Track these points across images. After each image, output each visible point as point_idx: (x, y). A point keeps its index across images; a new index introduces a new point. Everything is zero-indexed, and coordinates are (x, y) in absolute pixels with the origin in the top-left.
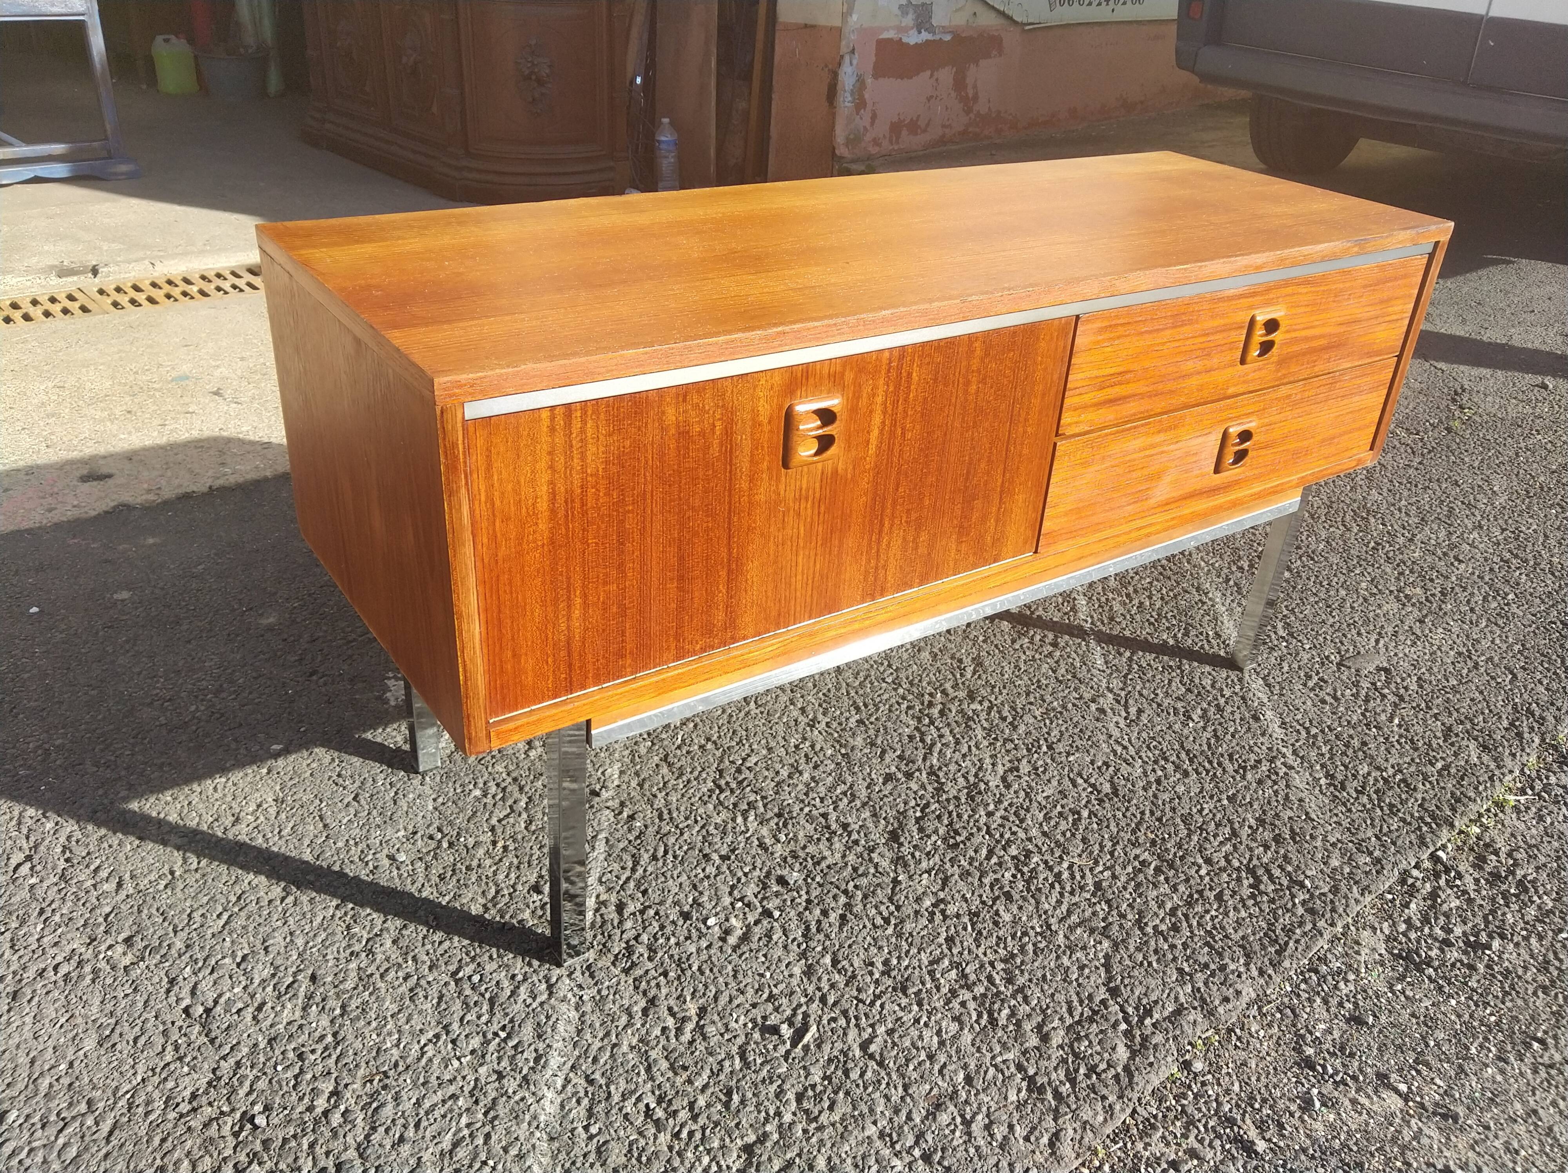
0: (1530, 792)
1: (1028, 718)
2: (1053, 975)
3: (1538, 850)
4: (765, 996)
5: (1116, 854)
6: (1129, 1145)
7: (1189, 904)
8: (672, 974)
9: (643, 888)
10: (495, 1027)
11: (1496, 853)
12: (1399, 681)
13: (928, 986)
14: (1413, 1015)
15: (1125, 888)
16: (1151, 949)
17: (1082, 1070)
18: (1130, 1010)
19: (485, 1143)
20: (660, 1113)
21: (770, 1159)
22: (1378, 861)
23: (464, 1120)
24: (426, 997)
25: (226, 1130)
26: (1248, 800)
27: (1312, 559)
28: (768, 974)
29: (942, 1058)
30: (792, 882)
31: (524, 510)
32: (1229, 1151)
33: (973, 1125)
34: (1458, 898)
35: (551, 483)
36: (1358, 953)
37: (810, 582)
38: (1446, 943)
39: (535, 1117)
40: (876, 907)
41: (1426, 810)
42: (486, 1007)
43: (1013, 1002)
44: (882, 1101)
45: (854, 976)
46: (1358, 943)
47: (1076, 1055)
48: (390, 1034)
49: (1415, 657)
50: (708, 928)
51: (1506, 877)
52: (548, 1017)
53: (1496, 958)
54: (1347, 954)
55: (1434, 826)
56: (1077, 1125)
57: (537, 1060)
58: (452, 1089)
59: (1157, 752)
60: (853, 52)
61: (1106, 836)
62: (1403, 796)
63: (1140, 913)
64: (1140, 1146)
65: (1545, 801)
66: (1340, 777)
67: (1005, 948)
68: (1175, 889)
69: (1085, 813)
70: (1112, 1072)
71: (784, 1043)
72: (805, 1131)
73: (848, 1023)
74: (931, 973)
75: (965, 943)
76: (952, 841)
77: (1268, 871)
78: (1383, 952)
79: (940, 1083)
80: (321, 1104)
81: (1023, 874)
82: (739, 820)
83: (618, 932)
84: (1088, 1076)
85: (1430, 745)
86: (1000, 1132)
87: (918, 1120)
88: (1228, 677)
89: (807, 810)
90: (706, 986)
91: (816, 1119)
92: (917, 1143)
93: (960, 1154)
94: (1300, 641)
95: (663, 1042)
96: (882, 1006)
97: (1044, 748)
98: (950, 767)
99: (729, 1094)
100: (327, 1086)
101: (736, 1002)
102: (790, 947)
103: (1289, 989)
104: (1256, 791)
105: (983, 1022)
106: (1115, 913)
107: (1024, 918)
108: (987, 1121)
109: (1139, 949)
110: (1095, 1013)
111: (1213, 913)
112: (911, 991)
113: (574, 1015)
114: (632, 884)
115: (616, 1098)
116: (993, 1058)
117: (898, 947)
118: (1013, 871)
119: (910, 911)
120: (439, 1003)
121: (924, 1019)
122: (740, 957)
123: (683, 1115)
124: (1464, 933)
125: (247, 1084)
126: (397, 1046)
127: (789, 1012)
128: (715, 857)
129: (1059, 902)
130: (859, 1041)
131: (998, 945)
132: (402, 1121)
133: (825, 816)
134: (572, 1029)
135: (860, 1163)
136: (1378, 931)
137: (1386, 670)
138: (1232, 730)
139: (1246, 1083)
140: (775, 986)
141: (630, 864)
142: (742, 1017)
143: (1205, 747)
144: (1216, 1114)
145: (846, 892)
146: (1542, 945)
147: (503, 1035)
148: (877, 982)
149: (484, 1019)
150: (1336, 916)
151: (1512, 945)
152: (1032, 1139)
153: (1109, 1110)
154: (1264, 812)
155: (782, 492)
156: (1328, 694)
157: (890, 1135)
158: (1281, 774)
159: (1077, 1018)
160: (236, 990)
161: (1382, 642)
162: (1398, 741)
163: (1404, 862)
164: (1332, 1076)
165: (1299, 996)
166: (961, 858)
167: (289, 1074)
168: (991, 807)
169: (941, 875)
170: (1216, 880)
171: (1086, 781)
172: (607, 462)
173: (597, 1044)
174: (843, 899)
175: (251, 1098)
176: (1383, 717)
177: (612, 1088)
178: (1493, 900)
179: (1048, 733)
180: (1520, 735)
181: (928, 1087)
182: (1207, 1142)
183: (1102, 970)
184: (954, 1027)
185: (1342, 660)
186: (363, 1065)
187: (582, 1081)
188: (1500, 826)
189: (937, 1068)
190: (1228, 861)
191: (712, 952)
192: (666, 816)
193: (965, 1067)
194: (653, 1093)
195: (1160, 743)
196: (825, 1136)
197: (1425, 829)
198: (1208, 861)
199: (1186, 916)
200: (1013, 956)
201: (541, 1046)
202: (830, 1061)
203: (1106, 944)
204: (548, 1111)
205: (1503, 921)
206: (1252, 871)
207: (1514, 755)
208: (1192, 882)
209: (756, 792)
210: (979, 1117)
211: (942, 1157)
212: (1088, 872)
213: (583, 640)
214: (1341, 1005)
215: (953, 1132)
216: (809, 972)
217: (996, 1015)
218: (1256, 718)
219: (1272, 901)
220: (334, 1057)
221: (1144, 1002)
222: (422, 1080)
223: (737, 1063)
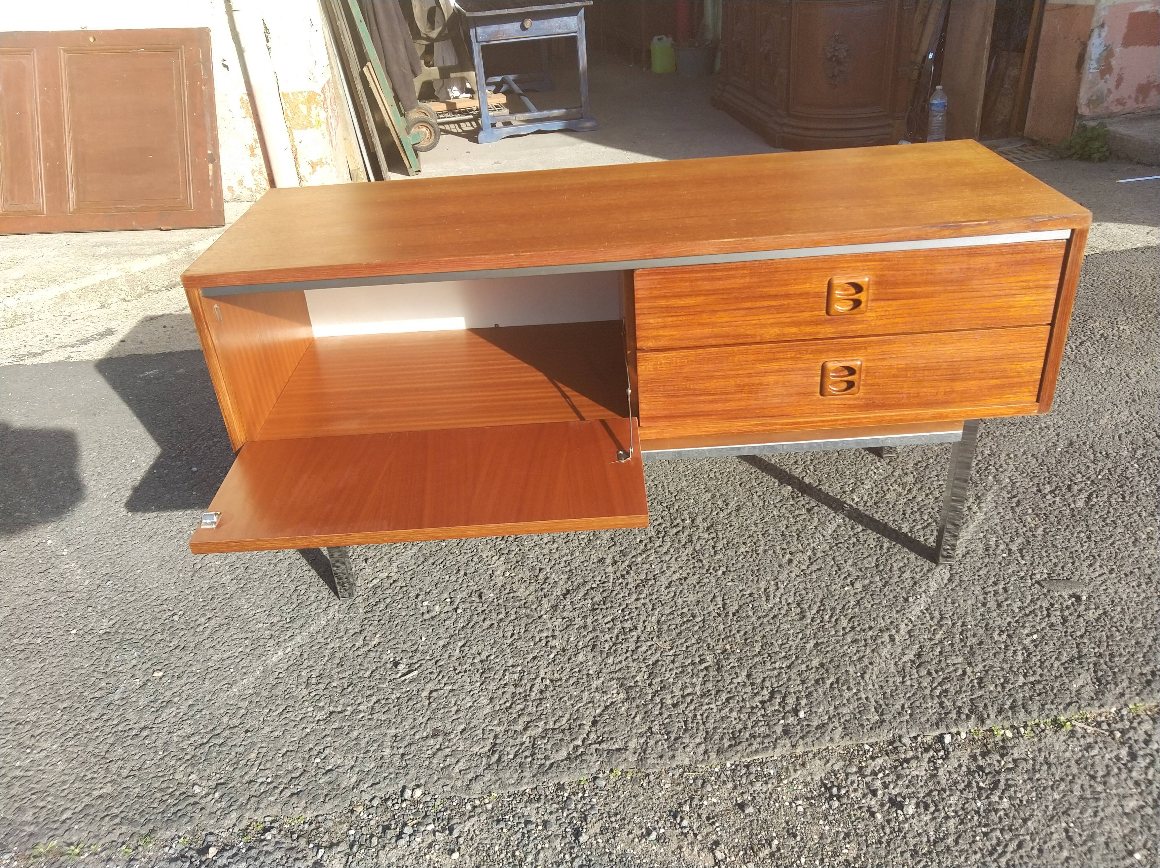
0: (1105, 726)
1: (731, 552)
2: (569, 699)
3: (1049, 768)
4: (413, 649)
5: (690, 649)
6: (514, 802)
7: (703, 695)
8: (383, 622)
9: (413, 576)
10: (289, 616)
11: (1002, 756)
12: (1082, 608)
13: (496, 677)
14: (787, 823)
15: (670, 670)
16: (645, 710)
17: (527, 753)
18: (593, 736)
19: (238, 662)
20: (314, 681)
23: (240, 650)
24: (277, 593)
25: (165, 617)
26: (827, 649)
27: (1124, 498)
29: (461, 714)
30: (484, 598)
33: (441, 752)
34: (926, 770)
36: (795, 771)
38: (874, 793)
39: (265, 660)
40: (514, 626)
41: (973, 704)
42: (295, 605)
43: (530, 703)
44: (412, 720)
45: (464, 657)
46: (803, 765)
48: (250, 603)
49: (1124, 596)
50: (422, 606)
51: (987, 774)
52: (313, 620)
53: (901, 818)
54: (787, 768)
55: (963, 717)
56: (494, 778)
57: (290, 637)
58: (250, 634)
59: (799, 598)
60: (1102, 26)
61: (696, 637)
62: (964, 689)
63: (664, 687)
64: (521, 805)
65: (1113, 739)
66: (924, 658)
67: (560, 674)
68: (704, 683)
69: (699, 619)
70: (543, 761)
71: (397, 673)
72: (363, 717)
73: (437, 677)
74: (505, 671)
75: (540, 663)
76: (596, 606)
77: (784, 698)
78: (817, 778)
79: (448, 725)
81: (617, 638)
82: (497, 557)
83: (381, 593)
84: (526, 757)
85: (1042, 663)
86: (450, 761)
87: (417, 737)
88: (922, 565)
89: (534, 564)
90: (392, 633)
91: (373, 714)
92: (406, 746)
93: (420, 762)
94: (1023, 557)
95: (347, 650)
96: (462, 676)
97: (720, 573)
98: (644, 566)
99: (349, 686)
100: (209, 615)
101: (397, 646)
102: (449, 630)
103: (717, 770)
104: (842, 646)
105: (503, 707)
106: (648, 682)
107: (590, 663)
108: (450, 753)
109: (638, 707)
110: (570, 728)
111: (713, 706)
112: (484, 675)
113: (324, 623)
114: (409, 573)
115: (303, 666)
116: (488, 726)
117: (502, 651)
118: (614, 635)
119: (530, 636)
120: (279, 597)
121: (476, 692)
122: (421, 625)
123: (322, 686)
124: (900, 794)
125: (186, 602)
126: (248, 608)
127: (414, 661)
128: (462, 572)
129: (621, 662)
130: (433, 688)
133: (542, 570)
134: (317, 629)
136: (829, 765)
137: (1078, 598)
138: (877, 601)
139: (624, 806)
140: (422, 646)
141: (420, 563)
142: (392, 654)
143: (840, 607)
144: (584, 812)
145: (507, 613)
146: (956, 828)
147: (289, 620)
149: (289, 611)
150: (801, 742)
151: (929, 817)
152: (462, 772)
153: (520, 779)
154: (832, 660)
156: (997, 601)
157: (397, 737)
158: (879, 641)
159: (556, 726)
161: (1105, 577)
162: (1015, 652)
163: (904, 730)
164: (681, 828)
165: (719, 777)
166: (591, 617)
167: (202, 604)
168: (643, 596)
169: (569, 623)
170: (739, 689)
171: (723, 600)
173: (321, 640)
174: (502, 616)
176: (1026, 631)
177: (307, 661)
178: (956, 783)
179: (733, 564)
180: (1149, 682)
181: (439, 724)
182: (560, 822)
183: (602, 708)
184: (486, 702)
185: (1045, 579)
186: (229, 611)
187: (299, 654)
188: (1036, 739)
189: (455, 717)
190: (764, 681)
191: (412, 618)
192: (460, 545)
193: (469, 723)
194: (320, 671)
195: (807, 593)
196: (369, 723)
197: (953, 715)
198: (749, 676)
199: (692, 700)
200: (560, 679)
201: (297, 631)
202: (408, 691)
203: (622, 696)
204: (273, 659)
205: (943, 799)
206: (772, 694)
207: (1122, 695)
208: (720, 684)
209: (518, 546)
210: (448, 750)
212: (659, 653)
214: (742, 794)
215: (428, 750)
216: (445, 645)
217: (514, 705)
218: (906, 600)
219: (763, 716)
220: (223, 604)
221: (606, 735)
222: (242, 626)
223: (368, 673)
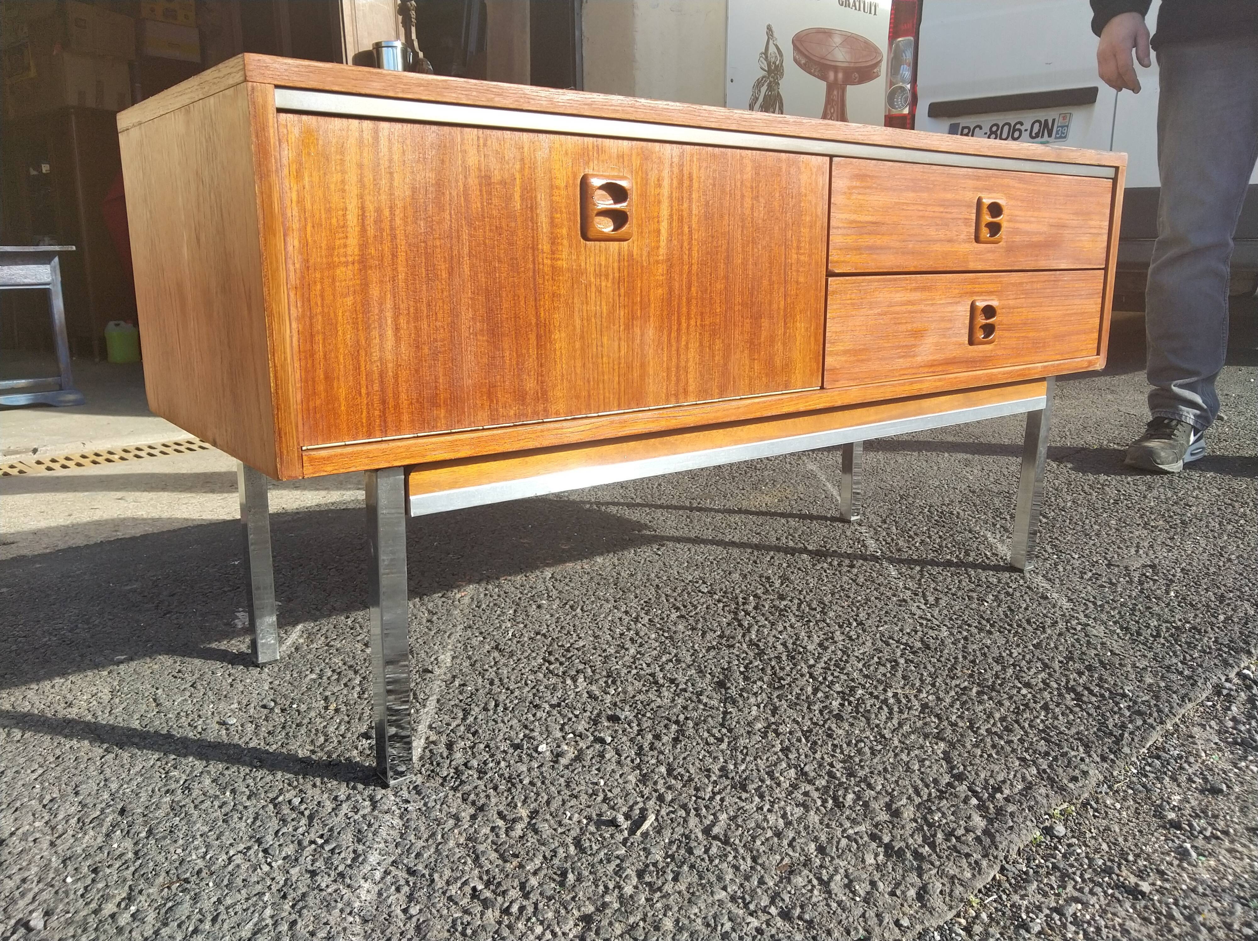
1: (836, 608)
2: (895, 767)
4: (600, 799)
5: (937, 684)
6: (1004, 897)
7: (1017, 713)
8: (502, 787)
9: (473, 730)
10: (313, 836)
12: (1165, 571)
13: (768, 783)
15: (951, 706)
16: (989, 745)
17: (940, 836)
18: (978, 789)
19: (290, 928)
20: (488, 894)
21: (611, 924)
22: (1189, 678)
23: (268, 912)
24: (241, 818)
26: (1053, 646)
27: (1064, 511)
28: (602, 782)
29: (790, 834)
30: (622, 718)
31: (334, 221)
32: (1112, 895)
33: (832, 885)
35: (361, 197)
36: (1194, 743)
37: (616, 367)
39: (348, 905)
40: (708, 731)
41: (1222, 644)
42: (304, 821)
43: (857, 789)
44: (730, 870)
45: (690, 780)
46: (1191, 736)
47: (930, 825)
48: (196, 849)
49: (1174, 558)
50: (540, 753)
52: (370, 825)
54: (1183, 744)
55: (1233, 654)
56: (945, 879)
57: (354, 860)
58: (258, 888)
59: (959, 621)
61: (925, 674)
62: (1197, 637)
63: (970, 721)
64: (1016, 897)
66: (1134, 628)
67: (842, 752)
68: (1000, 704)
69: (902, 661)
70: (972, 835)
71: (621, 831)
72: (649, 899)
73: (688, 813)
74: (770, 774)
75: (801, 751)
76: (777, 685)
77: (1087, 689)
78: (1218, 741)
79: (791, 853)
80: (109, 908)
81: (850, 702)
82: (569, 681)
83: (447, 761)
84: (947, 840)
85: (1208, 606)
86: (862, 889)
87: (771, 884)
88: (1011, 576)
89: (634, 672)
90: (538, 794)
91: (660, 889)
92: (773, 902)
93: (822, 908)
95: (492, 838)
96: (722, 800)
97: (855, 625)
98: (769, 640)
99: (564, 874)
100: (120, 892)
101: (569, 804)
102: (624, 762)
103: (1135, 771)
104: (1058, 640)
105: (829, 806)
106: (945, 723)
107: (857, 732)
108: (846, 881)
109: (976, 746)
110: (943, 792)
111: (1043, 718)
112: (751, 787)
113: (398, 822)
115: (440, 883)
116: (844, 831)
117: (733, 757)
118: (840, 700)
119: (742, 732)
120: (253, 823)
121: (767, 807)
122: (573, 771)
123: (514, 893)
125: (30, 896)
126: (204, 858)
127: (625, 809)
128: (545, 706)
129: (889, 719)
130: (701, 826)
131: (834, 751)
132: (199, 916)
133: (653, 675)
134: (395, 834)
135: (712, 922)
136: (1208, 728)
137: (1151, 566)
138: (1024, 605)
139: (1115, 844)
140: (610, 791)
141: (460, 715)
142: (576, 815)
143: (1003, 617)
144: (1090, 867)
145: (677, 722)
147: (320, 841)
148: (715, 782)
149: (301, 830)
150: (1163, 716)
152: (898, 893)
153: (976, 867)
154: (1070, 652)
155: (583, 264)
156: (1105, 582)
157: (743, 898)
158: (1079, 629)
159: (925, 797)
160: (37, 824)
161: (1141, 551)
162: (1178, 605)
163: (1215, 678)
164: (1200, 832)
165: (1146, 776)
166: (788, 695)
167: (79, 885)
168: (812, 662)
169: (770, 707)
170: (1038, 696)
171: (898, 642)
172: (414, 190)
173: (421, 843)
174: (674, 727)
175: (31, 908)
176: (1159, 592)
177: (436, 876)
179: (857, 615)
181: (778, 857)
182: (1087, 890)
183: (944, 763)
184: (799, 811)
185: (1110, 563)
186: (163, 874)
187: (404, 874)
189: (785, 843)
190: (1047, 684)
191: (544, 769)
192: (497, 682)
193: (816, 839)
194: (481, 878)
195: (960, 616)
196: (671, 902)
197: (1225, 655)
198: (1027, 685)
199: (1016, 721)
200: (850, 757)
201: (360, 848)
202: (671, 843)
203: (942, 744)
204: (363, 898)
206: (1071, 689)
208: (1016, 699)
209: (584, 663)
210: (838, 878)
211: (803, 912)
212: (913, 698)
213: (396, 377)
214: (1190, 780)
215: (811, 891)
216: (644, 779)
217: (841, 799)
218: (1044, 598)
219: (1098, 708)
220: (132, 869)
221: (992, 782)
222: (226, 882)
223: (572, 850)
